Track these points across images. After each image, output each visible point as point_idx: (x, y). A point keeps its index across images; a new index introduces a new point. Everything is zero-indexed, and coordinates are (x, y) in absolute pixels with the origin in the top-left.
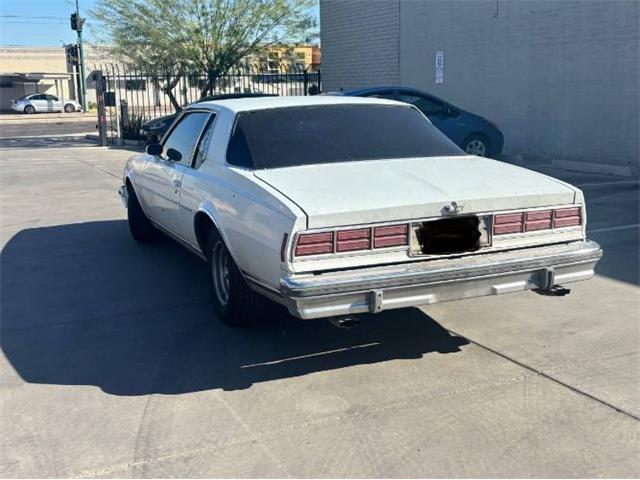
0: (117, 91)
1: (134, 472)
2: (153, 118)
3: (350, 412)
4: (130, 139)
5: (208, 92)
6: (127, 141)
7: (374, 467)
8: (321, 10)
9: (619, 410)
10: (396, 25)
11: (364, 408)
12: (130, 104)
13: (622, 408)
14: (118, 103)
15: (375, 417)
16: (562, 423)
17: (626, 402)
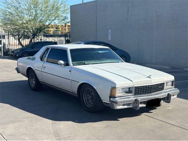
0: (2, 40)
1: (57, 140)
2: (16, 48)
3: (107, 126)
4: (6, 56)
5: (33, 40)
6: (5, 56)
7: (117, 137)
8: (71, 15)
9: (173, 125)
10: (95, 21)
11: (110, 125)
12: (6, 44)
13: (174, 124)
14: (2, 43)
15: (113, 127)
16: (160, 127)
17: (175, 123)
